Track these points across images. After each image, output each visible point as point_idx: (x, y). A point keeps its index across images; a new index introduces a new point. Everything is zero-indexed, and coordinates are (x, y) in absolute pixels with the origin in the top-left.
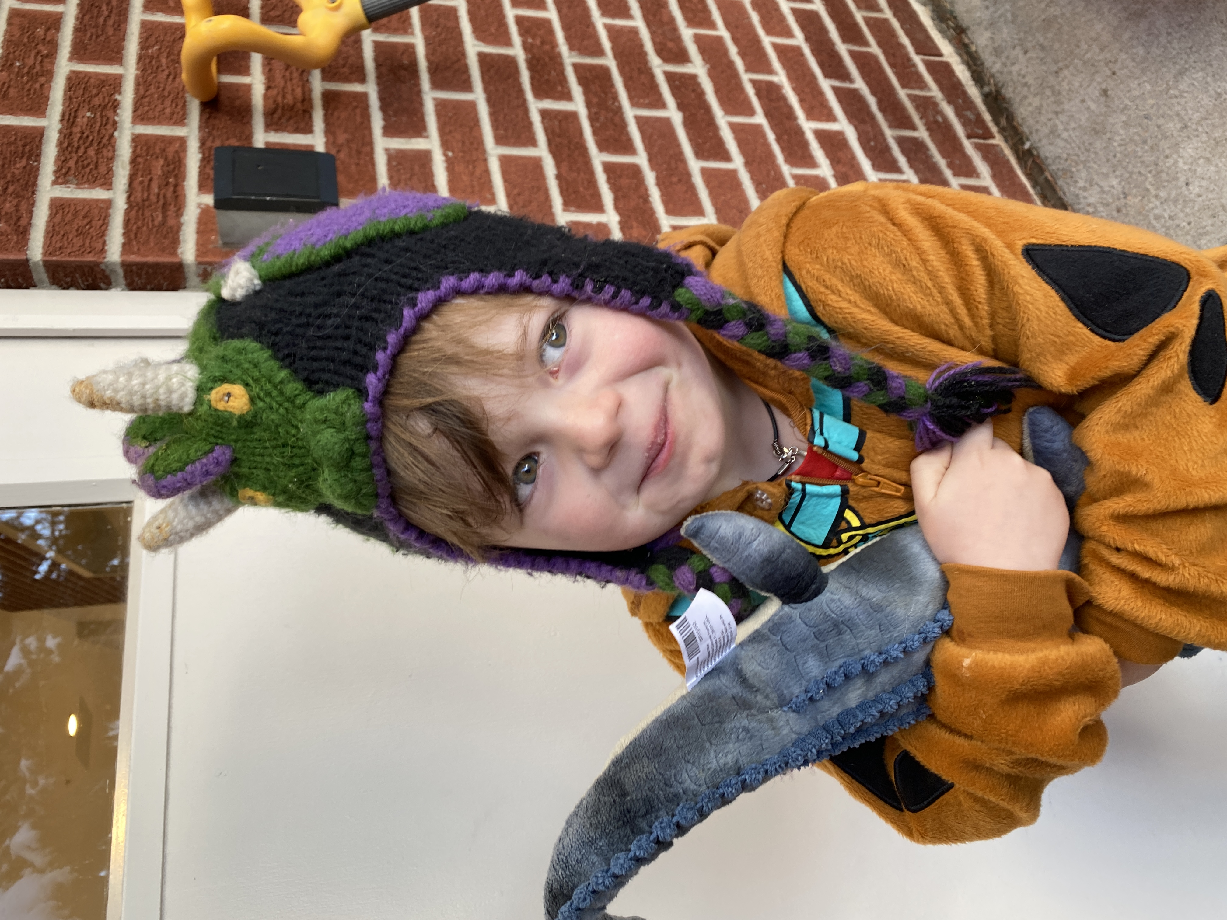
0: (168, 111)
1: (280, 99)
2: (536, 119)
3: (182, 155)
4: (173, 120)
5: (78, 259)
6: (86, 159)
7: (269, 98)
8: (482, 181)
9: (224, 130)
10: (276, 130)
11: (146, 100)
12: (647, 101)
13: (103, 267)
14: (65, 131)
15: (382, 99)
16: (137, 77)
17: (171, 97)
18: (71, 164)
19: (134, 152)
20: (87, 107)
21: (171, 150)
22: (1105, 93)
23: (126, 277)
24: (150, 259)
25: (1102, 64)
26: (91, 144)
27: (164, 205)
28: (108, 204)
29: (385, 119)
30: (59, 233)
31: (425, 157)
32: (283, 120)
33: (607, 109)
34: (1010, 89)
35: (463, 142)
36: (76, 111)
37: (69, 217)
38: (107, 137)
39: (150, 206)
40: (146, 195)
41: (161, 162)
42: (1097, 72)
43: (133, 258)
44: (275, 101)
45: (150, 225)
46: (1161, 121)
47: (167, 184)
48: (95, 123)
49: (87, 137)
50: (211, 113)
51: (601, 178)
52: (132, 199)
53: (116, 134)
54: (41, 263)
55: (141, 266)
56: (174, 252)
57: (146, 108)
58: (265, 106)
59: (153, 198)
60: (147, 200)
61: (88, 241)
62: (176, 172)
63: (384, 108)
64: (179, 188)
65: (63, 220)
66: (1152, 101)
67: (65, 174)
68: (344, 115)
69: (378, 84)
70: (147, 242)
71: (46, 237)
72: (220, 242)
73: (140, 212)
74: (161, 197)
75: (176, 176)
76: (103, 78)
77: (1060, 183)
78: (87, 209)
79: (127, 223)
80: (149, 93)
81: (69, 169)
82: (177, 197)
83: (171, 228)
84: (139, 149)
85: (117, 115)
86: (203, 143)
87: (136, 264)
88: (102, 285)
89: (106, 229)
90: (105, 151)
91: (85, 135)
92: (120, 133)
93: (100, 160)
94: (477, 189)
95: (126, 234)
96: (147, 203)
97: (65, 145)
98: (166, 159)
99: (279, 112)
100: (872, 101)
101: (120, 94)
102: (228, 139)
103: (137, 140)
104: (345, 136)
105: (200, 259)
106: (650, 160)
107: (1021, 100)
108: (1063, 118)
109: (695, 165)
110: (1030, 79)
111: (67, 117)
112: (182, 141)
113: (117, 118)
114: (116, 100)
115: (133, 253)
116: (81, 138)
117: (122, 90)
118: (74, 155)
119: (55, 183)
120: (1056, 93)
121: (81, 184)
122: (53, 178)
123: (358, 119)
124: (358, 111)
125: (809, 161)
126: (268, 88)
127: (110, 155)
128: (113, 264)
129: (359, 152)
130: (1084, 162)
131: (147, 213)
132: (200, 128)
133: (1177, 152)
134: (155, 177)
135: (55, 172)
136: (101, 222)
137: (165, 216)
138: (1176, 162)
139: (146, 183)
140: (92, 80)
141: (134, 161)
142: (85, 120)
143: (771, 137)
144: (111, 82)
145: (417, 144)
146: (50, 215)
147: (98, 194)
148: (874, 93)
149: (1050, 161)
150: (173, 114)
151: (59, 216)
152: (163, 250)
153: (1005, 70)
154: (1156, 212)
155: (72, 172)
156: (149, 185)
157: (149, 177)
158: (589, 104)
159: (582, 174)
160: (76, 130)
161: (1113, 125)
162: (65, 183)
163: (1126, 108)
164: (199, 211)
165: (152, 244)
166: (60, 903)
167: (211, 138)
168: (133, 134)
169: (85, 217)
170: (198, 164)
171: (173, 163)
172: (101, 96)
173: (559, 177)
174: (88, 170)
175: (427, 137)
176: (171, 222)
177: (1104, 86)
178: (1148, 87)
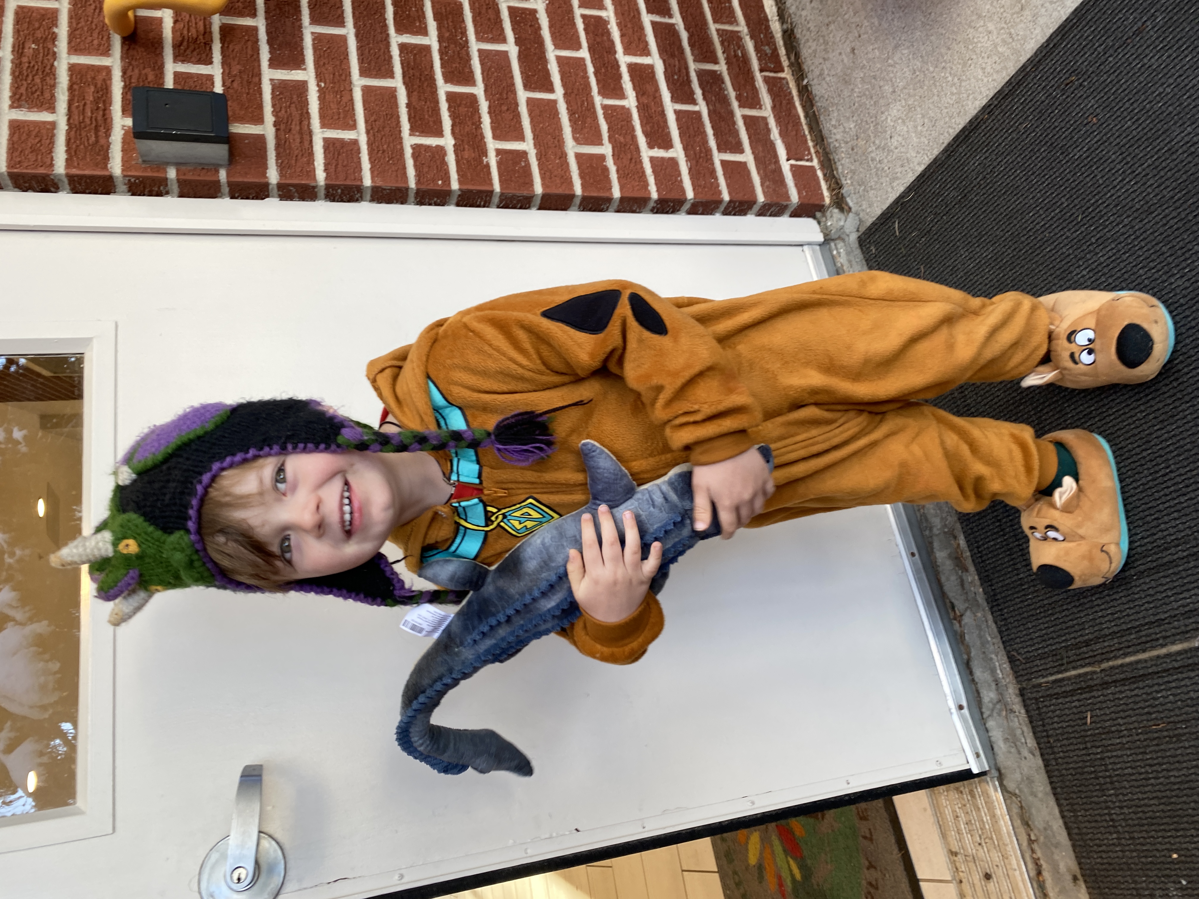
0: (96, 42)
1: (185, 32)
2: (395, 52)
3: (108, 82)
4: (100, 52)
5: (33, 171)
6: (34, 85)
7: (176, 31)
8: (347, 109)
9: (141, 61)
10: (183, 61)
11: (78, 32)
12: (490, 36)
13: (52, 177)
14: (17, 62)
15: (268, 33)
16: (70, 11)
17: (97, 31)
18: (23, 90)
19: (71, 80)
20: (31, 39)
21: (100, 77)
22: (853, 50)
23: (70, 184)
24: (87, 172)
25: (854, 25)
26: (36, 74)
27: (96, 126)
28: (53, 125)
29: (270, 52)
30: (17, 149)
31: (302, 86)
32: (188, 52)
33: (456, 43)
34: (800, 31)
35: (334, 74)
36: (23, 43)
37: (24, 137)
38: (48, 67)
39: (85, 127)
40: (81, 118)
41: (92, 89)
42: (850, 32)
43: (75, 171)
44: (181, 34)
45: (86, 144)
46: (882, 83)
47: (98, 108)
48: (39, 53)
49: (34, 66)
50: (130, 45)
51: (444, 106)
52: (71, 121)
53: (56, 63)
54: (6, 174)
55: (81, 177)
56: (105, 167)
57: (78, 40)
58: (173, 38)
59: (88, 121)
60: (83, 121)
61: (39, 157)
62: (104, 98)
63: (270, 42)
64: (107, 112)
65: (20, 138)
66: (878, 66)
67: (19, 100)
68: (237, 48)
69: (266, 19)
70: (84, 158)
71: (8, 153)
72: (140, 160)
73: (78, 132)
74: (93, 120)
75: (104, 102)
76: (43, 12)
77: (822, 118)
78: (37, 129)
79: (68, 142)
80: (80, 25)
81: (22, 94)
82: (105, 120)
83: (102, 146)
84: (74, 77)
85: (55, 46)
86: (124, 72)
87: (77, 176)
88: (52, 189)
89: (53, 147)
90: (48, 78)
91: (32, 65)
92: (59, 62)
93: (45, 87)
94: (342, 116)
95: (68, 151)
96: (83, 125)
97: (17, 74)
98: (96, 86)
99: (185, 43)
100: (684, 36)
101: (57, 27)
102: (144, 68)
103: (73, 69)
104: (239, 67)
105: (125, 173)
106: (486, 91)
107: (805, 43)
108: (828, 64)
109: (523, 95)
110: (811, 25)
111: (16, 49)
112: (108, 70)
113: (55, 50)
114: (54, 33)
115: (75, 167)
116: (29, 67)
117: (59, 22)
118: (24, 83)
119: (12, 107)
120: (826, 43)
121: (32, 108)
122: (10, 103)
123: (250, 52)
124: (250, 43)
125: (619, 93)
126: (176, 22)
127: (52, 82)
128: (60, 175)
129: (249, 83)
130: (837, 104)
131: (84, 134)
132: (122, 58)
133: (888, 110)
134: (88, 102)
135: (11, 97)
136: (48, 141)
137: (97, 137)
138: (887, 118)
139: (81, 108)
140: (34, 14)
141: (71, 88)
142: (31, 50)
143: (591, 69)
144: (49, 16)
145: (296, 75)
146: (10, 135)
147: (45, 117)
148: (687, 29)
149: (817, 98)
150: (99, 45)
151: (16, 135)
152: (97, 165)
153: (798, 13)
154: (873, 155)
155: (24, 98)
156: (84, 109)
157: (83, 102)
158: (441, 39)
159: (428, 103)
160: (25, 60)
161: (856, 78)
162: (19, 107)
163: (863, 67)
164: (123, 132)
165: (88, 160)
166: (41, 650)
167: (131, 67)
168: (69, 64)
169: (36, 136)
170: (121, 91)
171: (102, 90)
172: (42, 29)
173: (408, 106)
174: (36, 95)
175: (305, 69)
176: (102, 141)
177: (853, 44)
178: (877, 52)
